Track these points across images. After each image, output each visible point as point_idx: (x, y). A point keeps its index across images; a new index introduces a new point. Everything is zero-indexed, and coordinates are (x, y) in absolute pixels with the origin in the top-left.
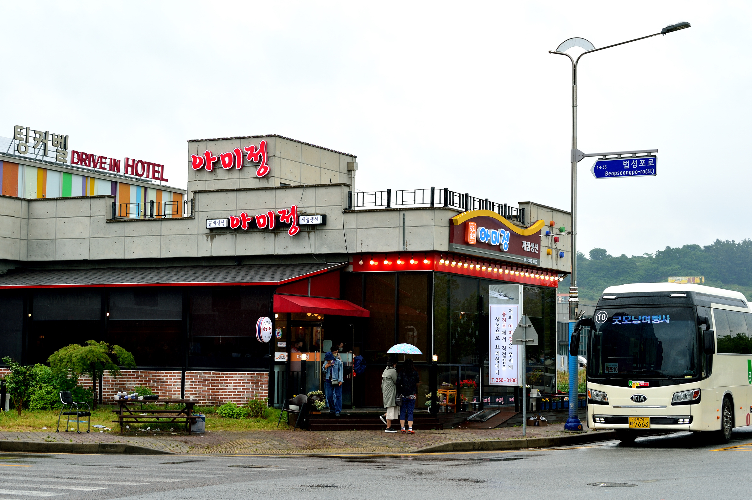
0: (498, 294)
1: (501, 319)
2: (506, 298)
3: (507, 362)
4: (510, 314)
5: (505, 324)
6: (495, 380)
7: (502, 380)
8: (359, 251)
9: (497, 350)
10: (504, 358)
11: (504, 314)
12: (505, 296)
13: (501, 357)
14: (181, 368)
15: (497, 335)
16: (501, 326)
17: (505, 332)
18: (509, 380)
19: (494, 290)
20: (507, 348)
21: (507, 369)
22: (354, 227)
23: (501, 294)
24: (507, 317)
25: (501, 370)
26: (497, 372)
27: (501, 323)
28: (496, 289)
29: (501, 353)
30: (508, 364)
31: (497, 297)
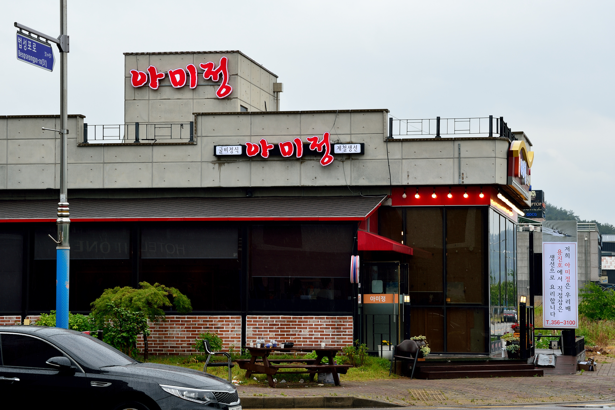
0: (552, 230)
1: (556, 258)
2: (562, 235)
3: (564, 303)
4: (567, 252)
5: (561, 263)
6: (550, 322)
7: (558, 322)
8: (405, 183)
9: (552, 290)
10: (560, 299)
11: (560, 252)
12: (560, 233)
13: (557, 298)
14: (240, 312)
15: (552, 274)
16: (556, 264)
17: (561, 272)
18: (567, 323)
19: (548, 227)
20: (564, 288)
21: (565, 311)
22: (399, 156)
23: (556, 231)
24: (563, 255)
25: (556, 311)
26: (553, 314)
27: (556, 261)
28: (550, 225)
29: (556, 294)
30: (565, 305)
31: (551, 234)
